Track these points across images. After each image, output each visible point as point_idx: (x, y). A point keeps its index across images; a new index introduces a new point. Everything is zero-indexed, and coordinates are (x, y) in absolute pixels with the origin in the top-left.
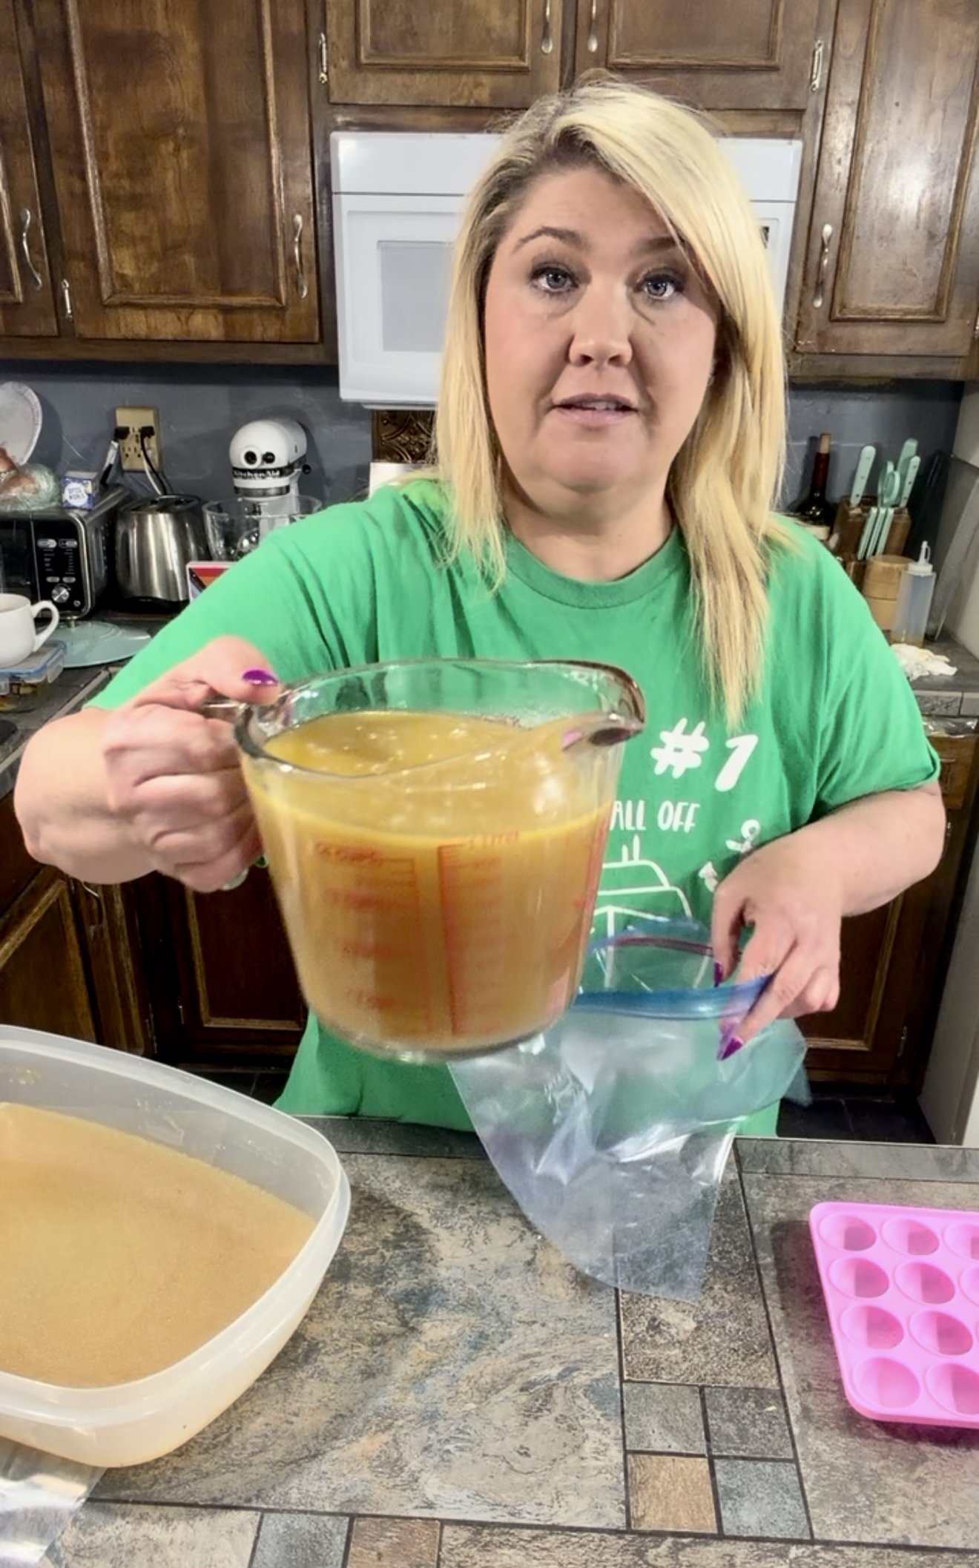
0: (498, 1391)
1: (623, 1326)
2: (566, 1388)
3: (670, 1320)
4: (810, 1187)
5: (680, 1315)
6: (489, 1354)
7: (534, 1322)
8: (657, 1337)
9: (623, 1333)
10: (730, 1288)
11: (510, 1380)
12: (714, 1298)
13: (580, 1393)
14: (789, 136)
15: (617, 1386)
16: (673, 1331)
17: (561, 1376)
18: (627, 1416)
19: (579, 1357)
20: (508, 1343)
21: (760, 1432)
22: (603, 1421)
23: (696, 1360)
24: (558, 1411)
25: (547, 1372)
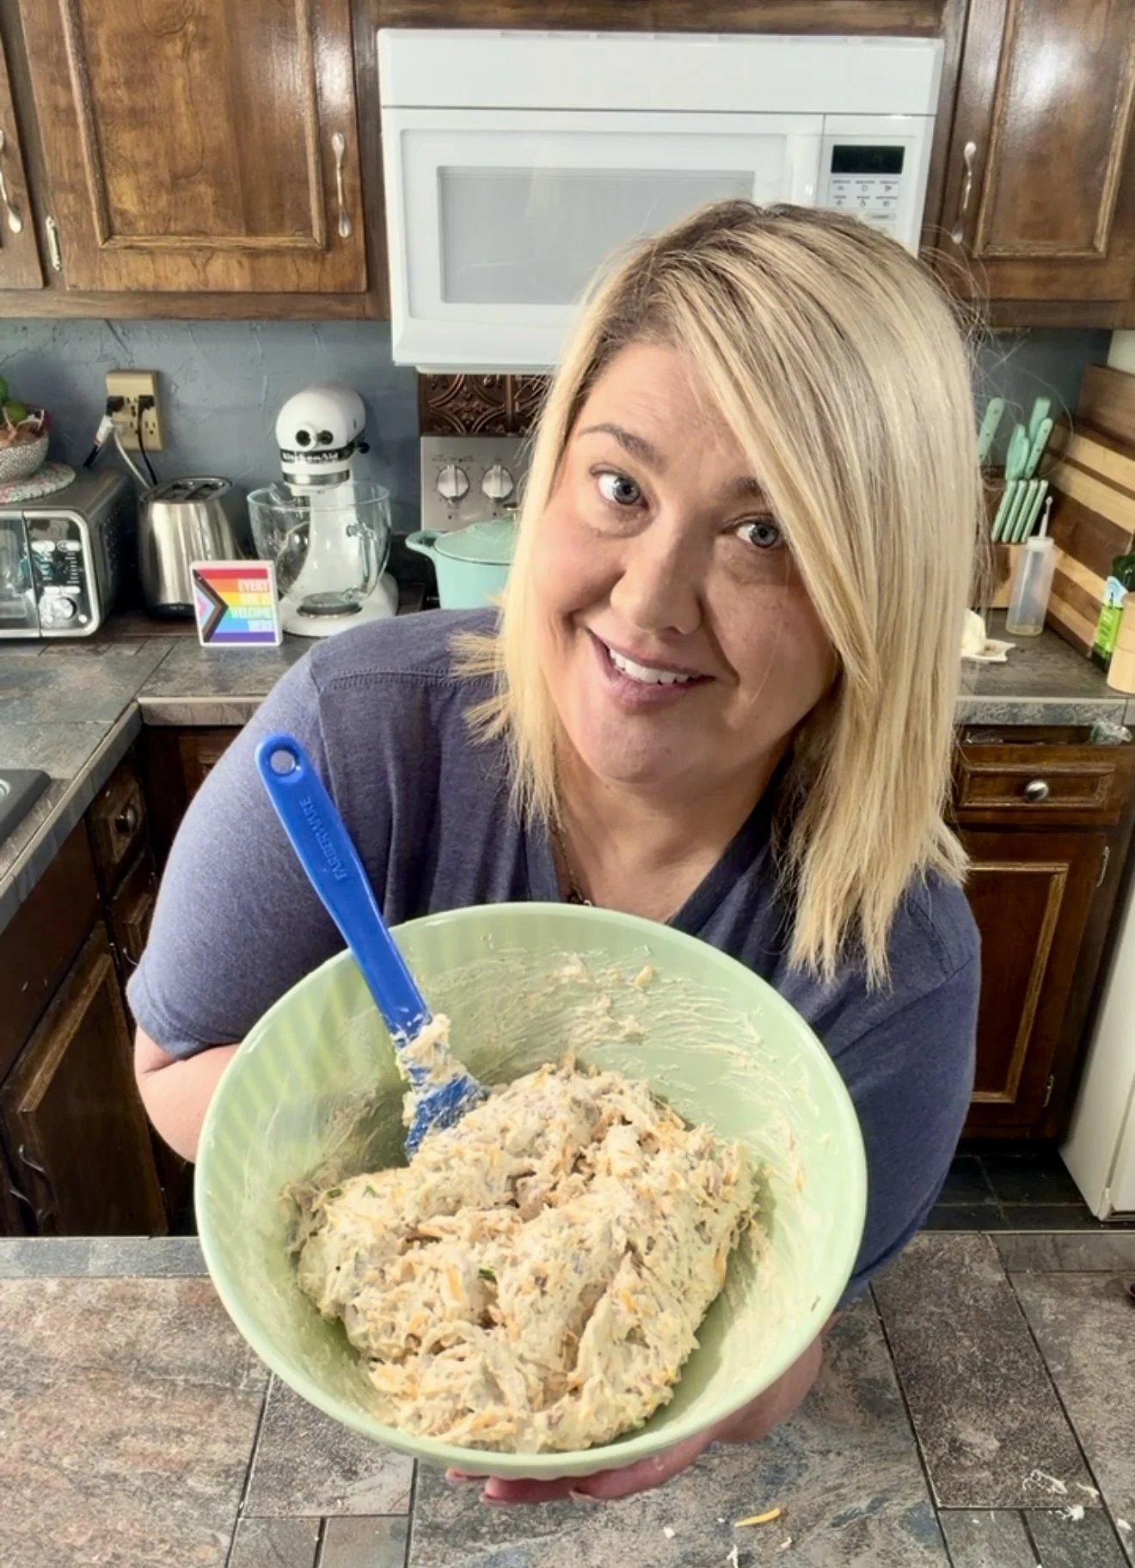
0: (809, 1529)
1: (924, 1450)
2: (880, 1520)
3: (971, 1439)
4: (1084, 1284)
5: (982, 1434)
6: (789, 1489)
7: (829, 1451)
8: (962, 1459)
9: (926, 1458)
10: (1025, 1401)
11: (818, 1516)
12: (1011, 1413)
13: (895, 1524)
14: (928, 33)
15: (932, 1515)
16: (978, 1452)
17: (872, 1508)
18: (950, 1547)
19: (885, 1487)
20: (806, 1476)
21: (1094, 1555)
22: (926, 1554)
23: (1009, 1483)
24: (878, 1544)
25: (855, 1505)
